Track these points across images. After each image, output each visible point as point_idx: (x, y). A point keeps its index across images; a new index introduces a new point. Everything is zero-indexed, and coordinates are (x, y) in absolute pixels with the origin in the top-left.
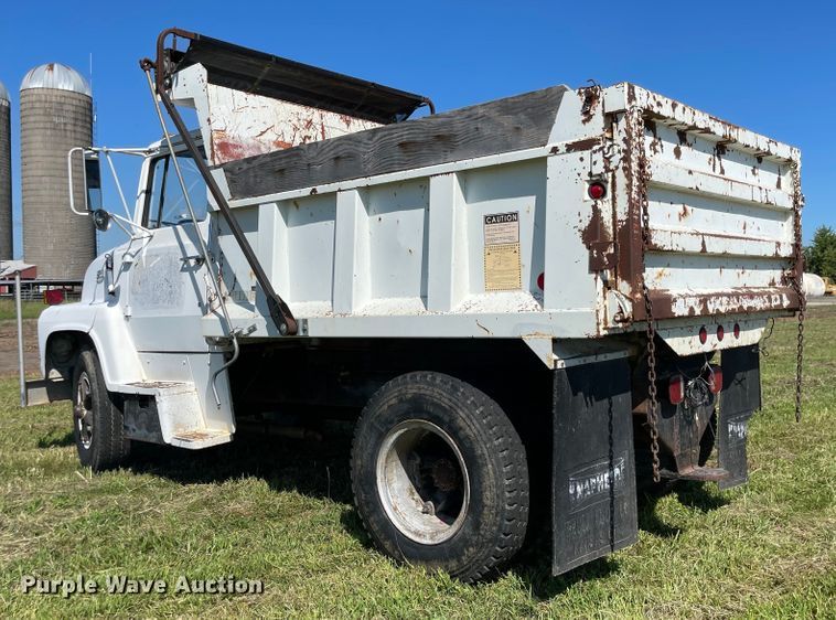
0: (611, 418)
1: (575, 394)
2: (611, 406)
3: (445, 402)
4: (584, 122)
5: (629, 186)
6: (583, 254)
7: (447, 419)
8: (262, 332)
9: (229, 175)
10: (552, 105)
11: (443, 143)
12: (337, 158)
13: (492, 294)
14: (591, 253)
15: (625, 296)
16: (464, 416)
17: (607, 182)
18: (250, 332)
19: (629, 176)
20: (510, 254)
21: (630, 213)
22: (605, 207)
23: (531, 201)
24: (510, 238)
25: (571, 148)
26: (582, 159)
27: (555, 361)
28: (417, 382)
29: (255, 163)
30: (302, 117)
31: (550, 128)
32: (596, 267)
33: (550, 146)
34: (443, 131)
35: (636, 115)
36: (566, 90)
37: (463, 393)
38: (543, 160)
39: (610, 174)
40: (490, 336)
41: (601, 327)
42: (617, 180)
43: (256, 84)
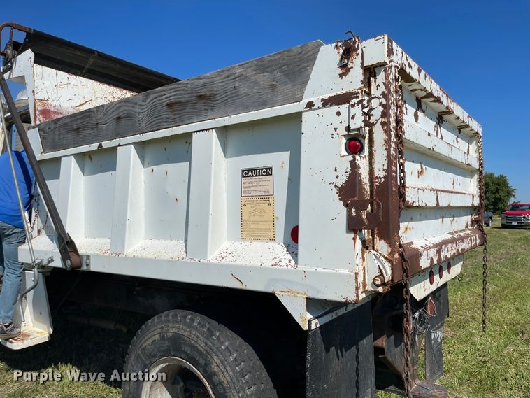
0: (358, 362)
1: (327, 350)
2: (358, 351)
3: (201, 346)
4: (341, 76)
5: (388, 142)
6: (340, 212)
7: (202, 361)
8: (58, 263)
9: (42, 132)
10: (308, 61)
11: (205, 102)
12: (118, 118)
13: (248, 243)
14: (349, 212)
15: (384, 257)
16: (218, 362)
17: (364, 137)
18: (49, 262)
19: (387, 132)
20: (264, 206)
21: (388, 170)
22: (362, 162)
23: (285, 156)
24: (265, 191)
25: (326, 103)
26: (338, 114)
27: (310, 322)
28: (177, 322)
29: (60, 123)
30: (116, 96)
31: (305, 83)
32: (354, 226)
33: (305, 101)
34: (205, 91)
35: (393, 69)
36: (322, 45)
37: (218, 337)
38: (298, 116)
39: (367, 129)
40: (243, 287)
41: (361, 290)
42: (374, 135)
43: (84, 71)
